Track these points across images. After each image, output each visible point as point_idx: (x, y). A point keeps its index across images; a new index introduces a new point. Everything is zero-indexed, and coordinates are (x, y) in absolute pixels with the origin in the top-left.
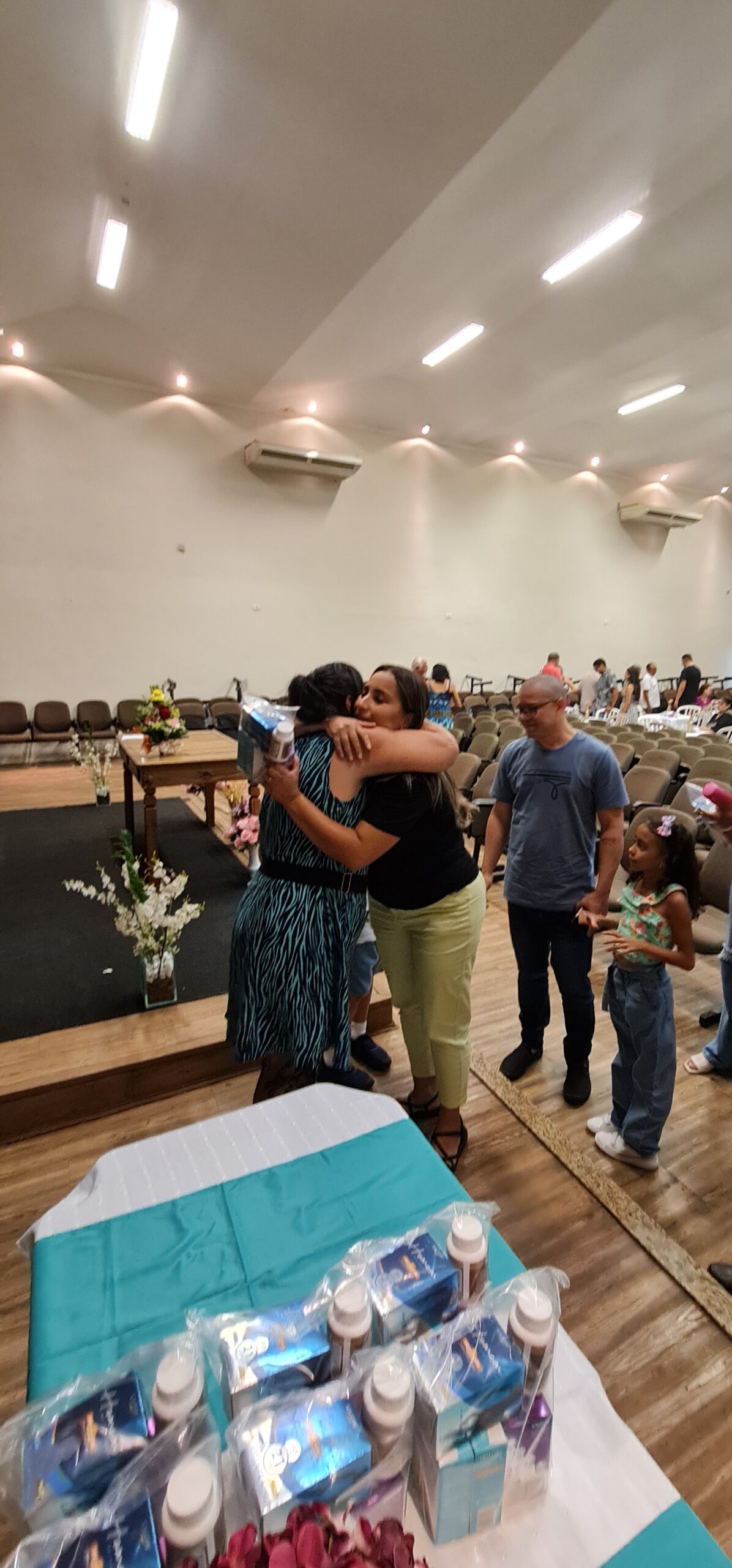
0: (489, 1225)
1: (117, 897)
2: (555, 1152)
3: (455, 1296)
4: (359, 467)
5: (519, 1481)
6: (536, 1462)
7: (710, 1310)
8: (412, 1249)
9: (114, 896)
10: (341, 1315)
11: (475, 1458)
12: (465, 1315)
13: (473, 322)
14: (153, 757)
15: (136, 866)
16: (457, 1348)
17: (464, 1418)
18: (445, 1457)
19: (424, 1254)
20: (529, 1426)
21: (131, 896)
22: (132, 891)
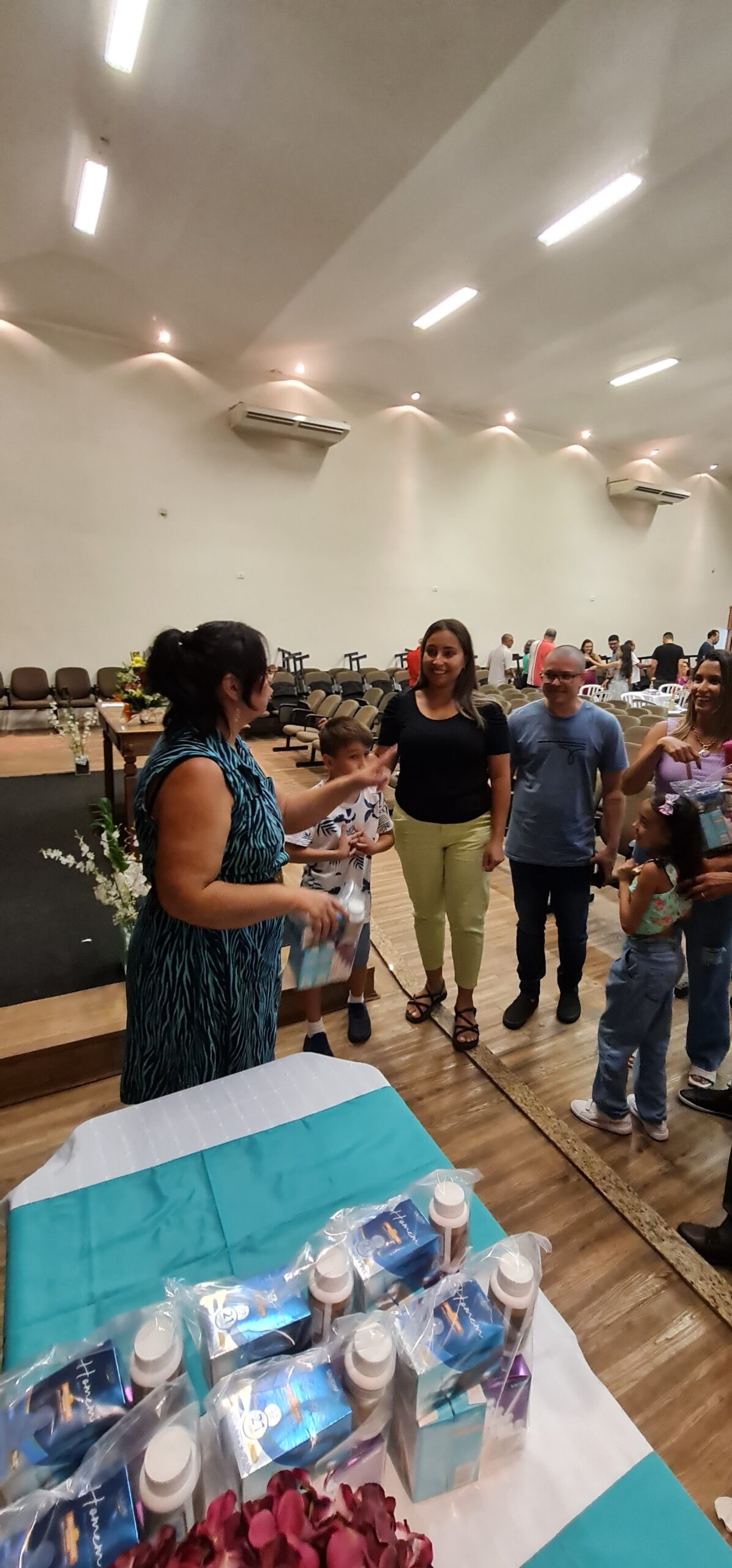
0: (471, 1191)
1: (96, 866)
2: (532, 1118)
3: (436, 1261)
4: (346, 432)
5: (497, 1438)
6: (514, 1420)
7: (679, 1268)
8: (394, 1215)
9: (94, 865)
10: (322, 1281)
11: (455, 1417)
12: (447, 1279)
13: (467, 286)
14: (134, 725)
15: (116, 835)
16: (439, 1312)
17: (445, 1379)
18: (425, 1418)
19: (406, 1220)
20: (508, 1386)
21: (110, 866)
22: (112, 860)
